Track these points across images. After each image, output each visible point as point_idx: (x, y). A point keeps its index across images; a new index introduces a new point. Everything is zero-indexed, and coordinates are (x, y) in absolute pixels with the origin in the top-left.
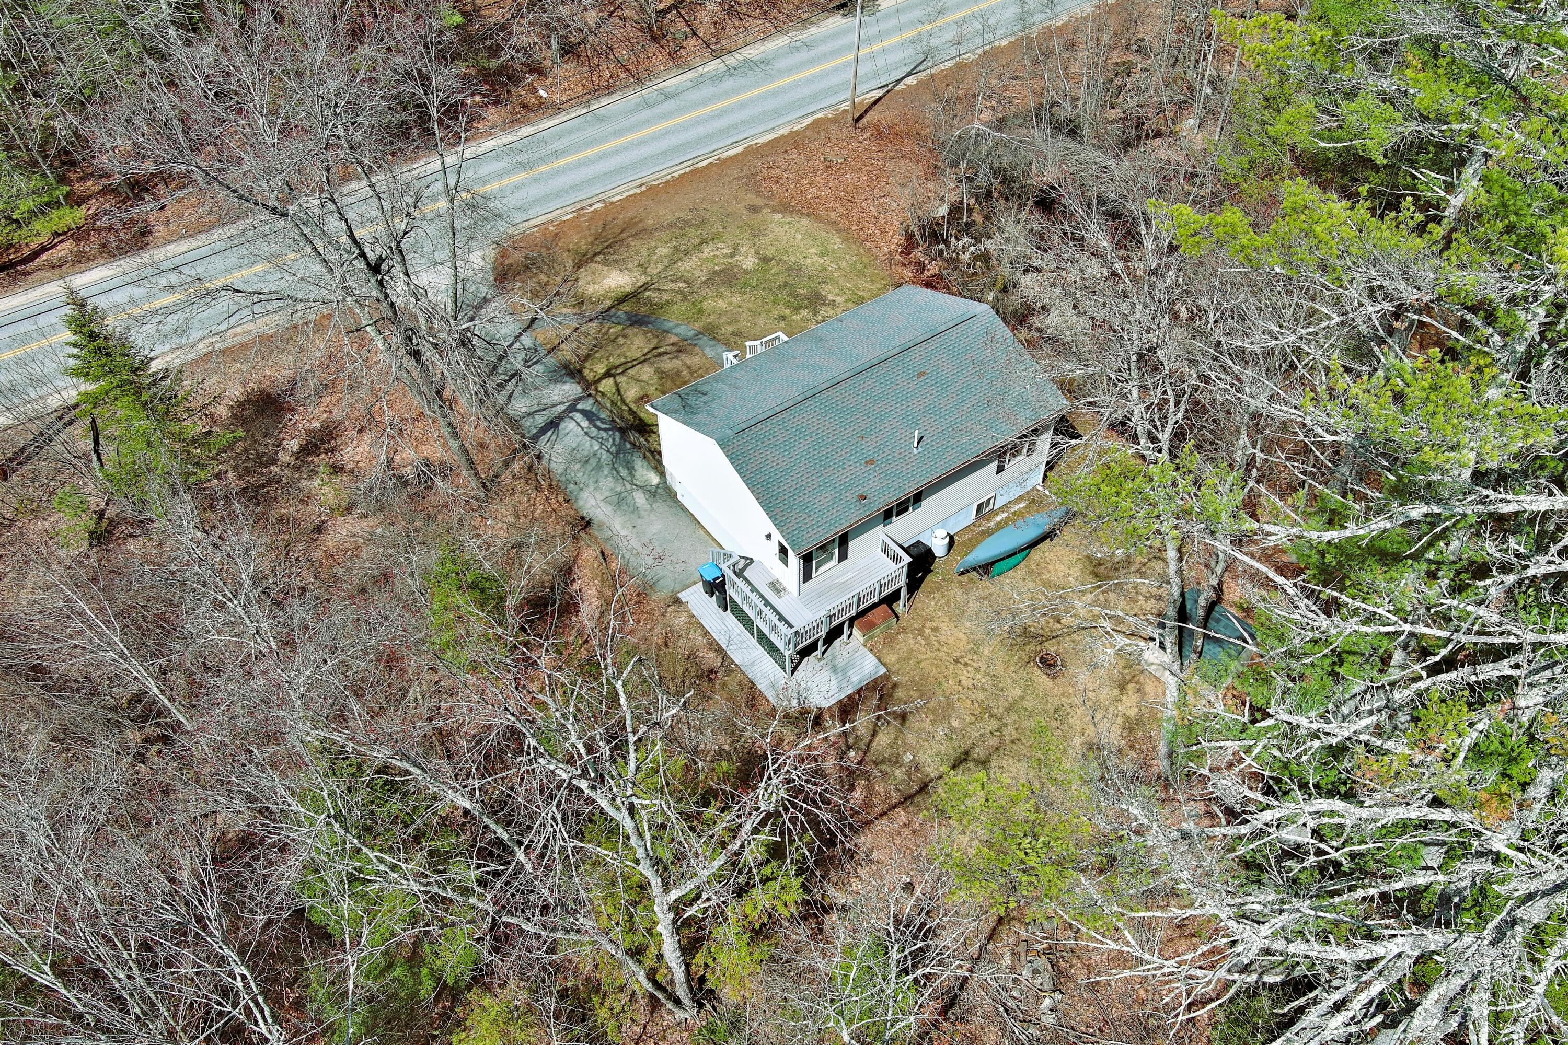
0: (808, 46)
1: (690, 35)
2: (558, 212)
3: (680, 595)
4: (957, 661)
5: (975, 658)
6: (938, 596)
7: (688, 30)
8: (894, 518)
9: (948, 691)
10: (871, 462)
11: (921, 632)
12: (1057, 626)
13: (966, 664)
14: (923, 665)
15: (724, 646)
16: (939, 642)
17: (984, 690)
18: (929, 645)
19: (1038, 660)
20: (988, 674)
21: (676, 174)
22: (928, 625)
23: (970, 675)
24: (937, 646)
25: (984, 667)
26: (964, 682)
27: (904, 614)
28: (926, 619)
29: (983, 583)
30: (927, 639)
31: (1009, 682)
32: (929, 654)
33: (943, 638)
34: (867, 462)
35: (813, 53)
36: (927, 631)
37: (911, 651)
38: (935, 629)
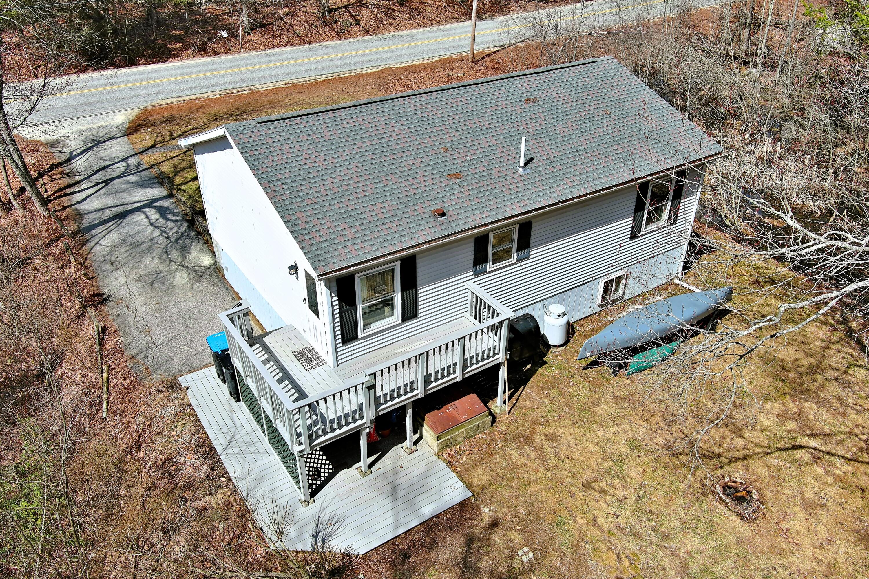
0: (443, 31)
1: (353, 24)
2: (209, 94)
3: (180, 379)
4: (587, 486)
5: (616, 482)
6: (553, 393)
7: (352, 20)
8: (490, 266)
9: (576, 535)
10: (457, 176)
11: (529, 439)
12: (740, 442)
13: (603, 492)
14: (532, 489)
15: (219, 449)
16: (557, 455)
17: (638, 537)
18: (542, 458)
19: (719, 490)
20: (640, 510)
21: (320, 80)
22: (540, 429)
23: (612, 510)
24: (554, 460)
25: (631, 497)
26: (602, 521)
27: (503, 412)
28: (536, 422)
29: (618, 379)
30: (539, 451)
31: (676, 523)
32: (542, 472)
33: (564, 450)
34: (450, 176)
35: (445, 33)
36: (539, 439)
37: (513, 467)
38: (552, 437)
